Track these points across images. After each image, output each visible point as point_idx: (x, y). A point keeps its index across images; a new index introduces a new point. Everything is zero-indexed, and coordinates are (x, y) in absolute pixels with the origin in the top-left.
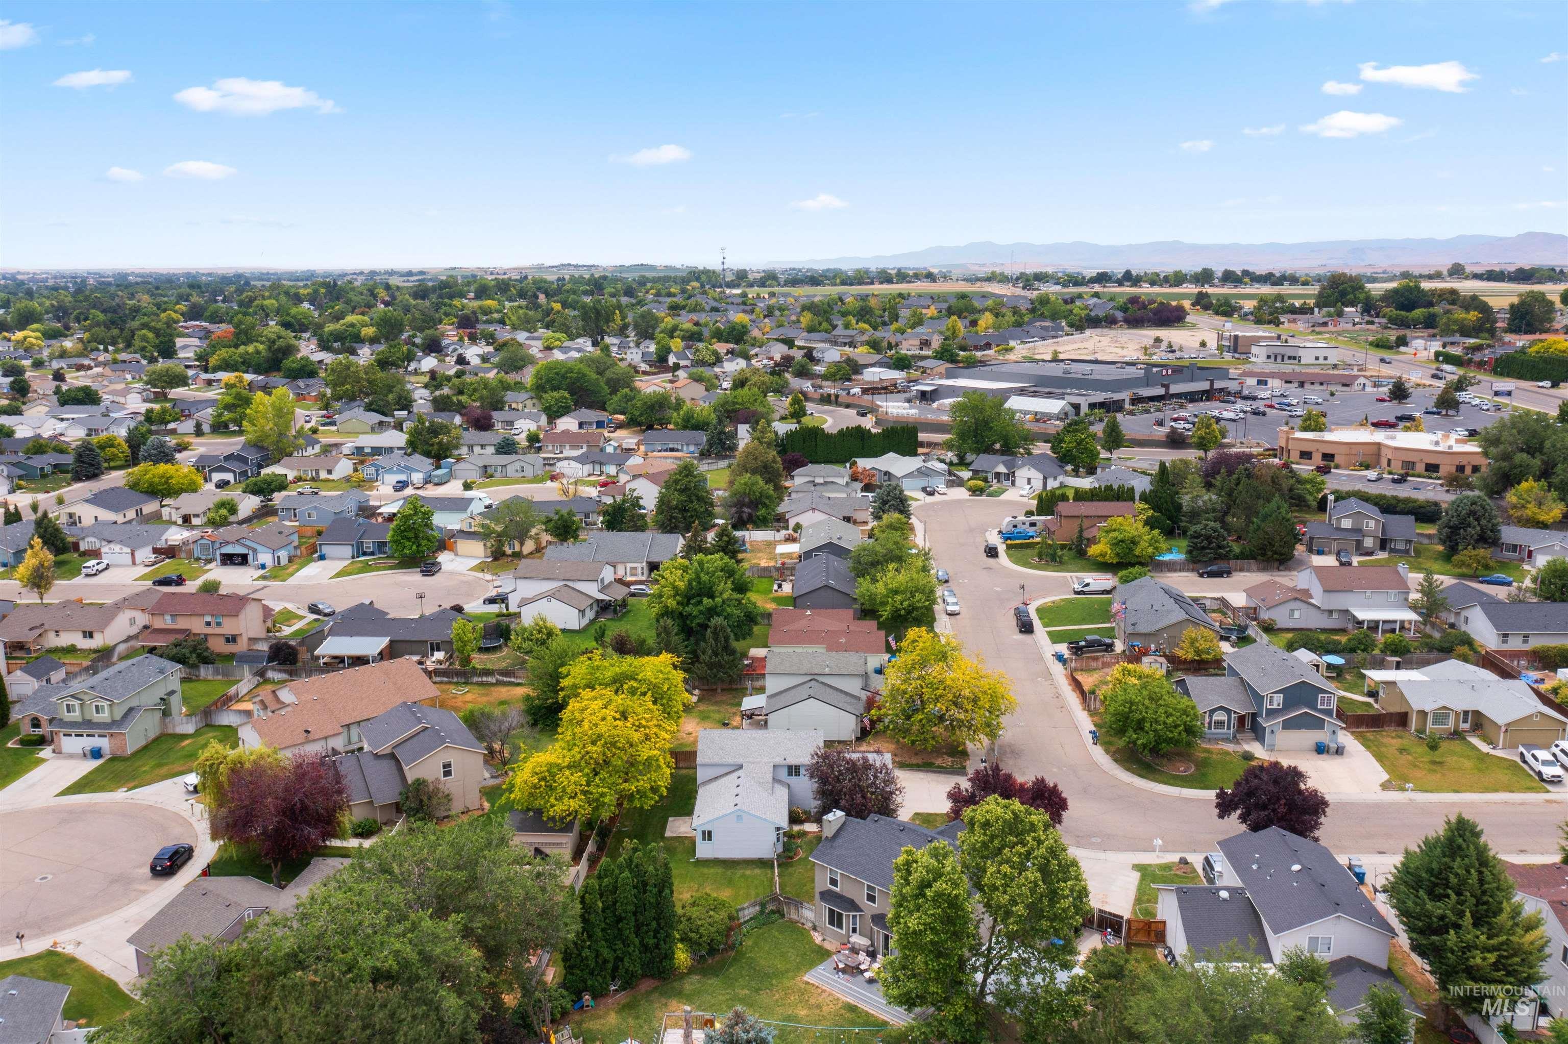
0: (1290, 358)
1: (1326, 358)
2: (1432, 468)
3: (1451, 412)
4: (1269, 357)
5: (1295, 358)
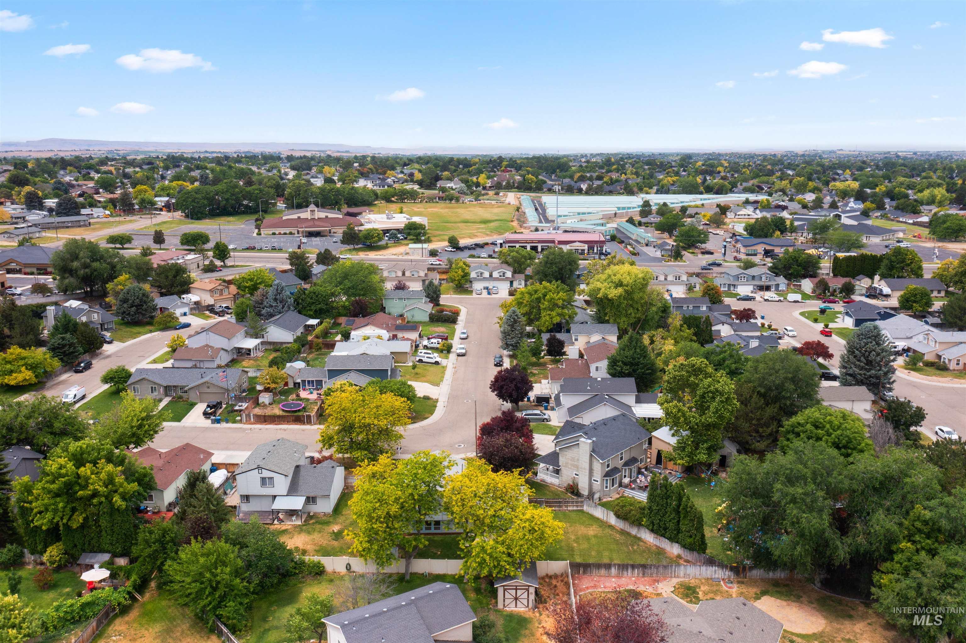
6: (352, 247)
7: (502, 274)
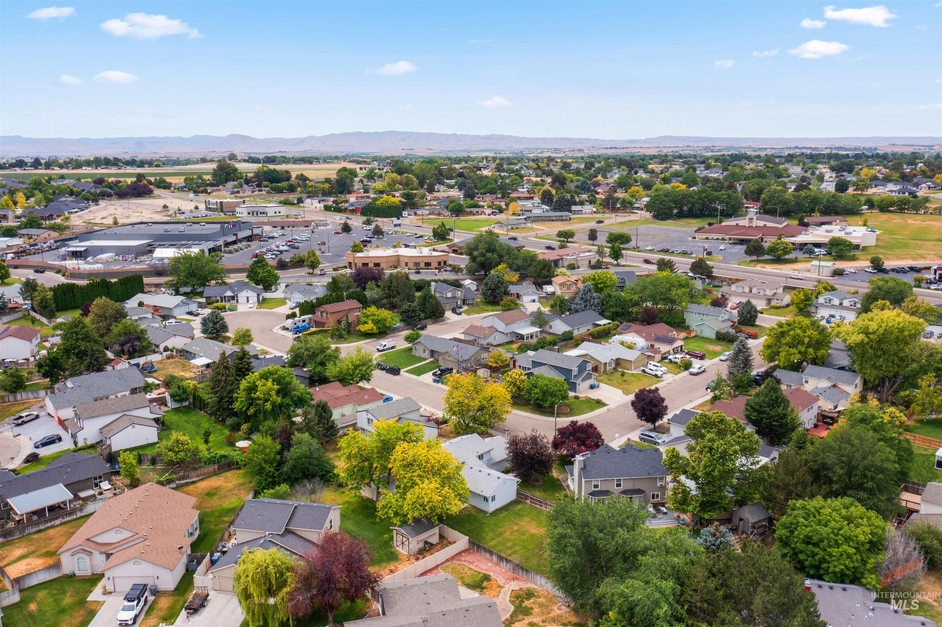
0: (261, 213)
1: (280, 212)
2: (428, 264)
3: (380, 236)
4: (249, 213)
5: (264, 213)
6: (755, 258)
7: (853, 304)
